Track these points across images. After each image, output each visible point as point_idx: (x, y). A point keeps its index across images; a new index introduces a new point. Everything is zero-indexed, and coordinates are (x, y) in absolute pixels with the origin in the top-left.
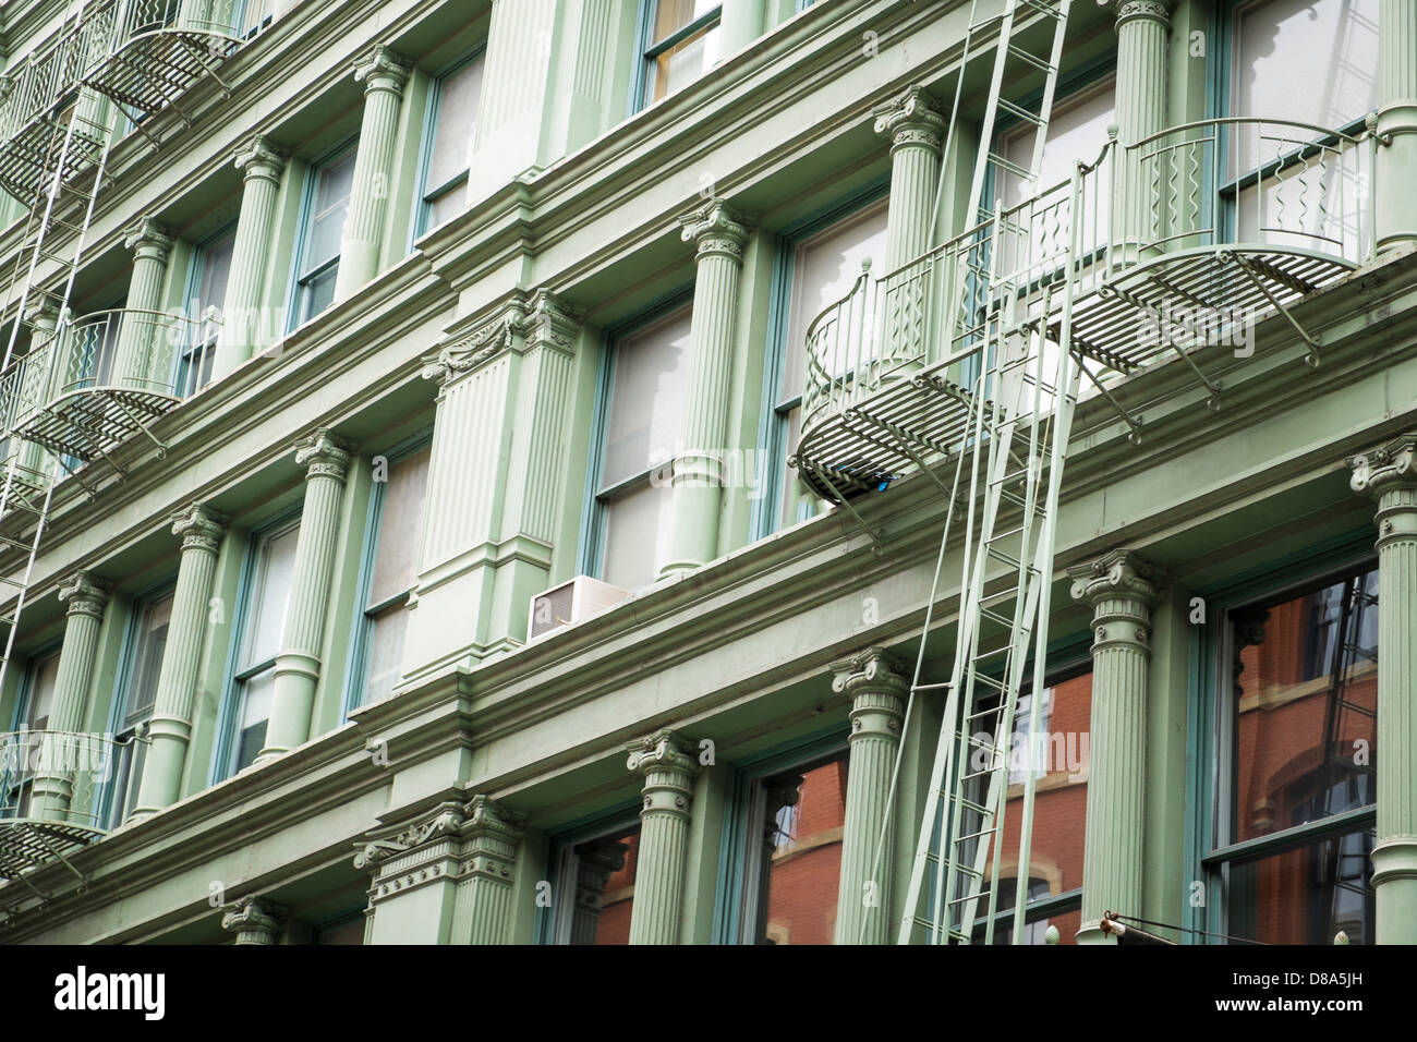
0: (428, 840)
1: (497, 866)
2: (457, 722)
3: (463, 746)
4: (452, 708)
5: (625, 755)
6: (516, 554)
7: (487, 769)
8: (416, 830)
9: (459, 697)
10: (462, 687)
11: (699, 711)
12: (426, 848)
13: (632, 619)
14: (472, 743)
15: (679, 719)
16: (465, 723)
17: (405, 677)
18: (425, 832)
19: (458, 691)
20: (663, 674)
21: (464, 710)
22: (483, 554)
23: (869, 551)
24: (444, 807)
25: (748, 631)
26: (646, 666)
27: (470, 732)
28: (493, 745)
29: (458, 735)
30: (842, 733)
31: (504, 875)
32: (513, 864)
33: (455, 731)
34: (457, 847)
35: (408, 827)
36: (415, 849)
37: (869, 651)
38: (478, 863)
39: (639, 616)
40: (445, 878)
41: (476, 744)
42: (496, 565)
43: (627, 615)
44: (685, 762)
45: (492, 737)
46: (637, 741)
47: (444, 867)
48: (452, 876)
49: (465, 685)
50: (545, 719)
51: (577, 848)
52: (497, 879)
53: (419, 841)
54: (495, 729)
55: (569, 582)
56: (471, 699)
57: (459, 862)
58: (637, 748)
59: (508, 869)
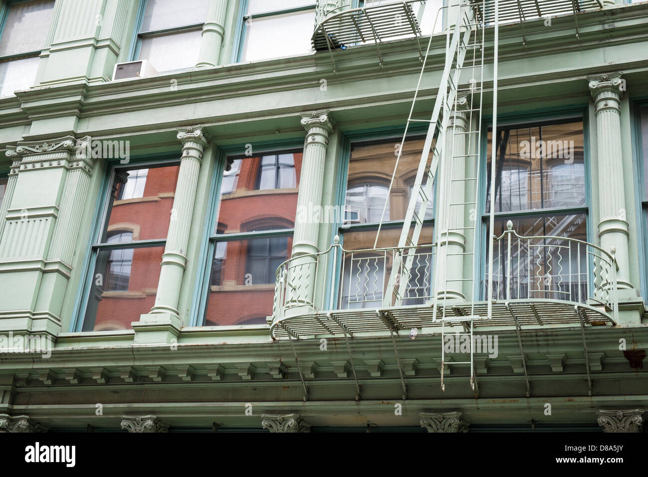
0: (55, 150)
1: (87, 167)
2: (77, 105)
3: (77, 116)
4: (78, 98)
5: (177, 132)
6: (109, 45)
7: (88, 127)
8: (47, 145)
9: (82, 95)
10: (84, 91)
11: (219, 121)
12: (53, 153)
13: (189, 79)
14: (80, 115)
15: (207, 123)
16: (80, 106)
17: (41, 83)
18: (53, 147)
19: (82, 92)
20: (197, 104)
21: (83, 100)
22: (92, 42)
23: (333, 72)
24: (69, 138)
25: (250, 94)
26: (189, 99)
27: (81, 111)
28: (92, 118)
29: (76, 110)
30: (302, 141)
31: (89, 171)
32: (93, 168)
33: (75, 108)
34: (69, 155)
35: (43, 143)
36: (45, 152)
37: (325, 110)
38: (81, 164)
39: (192, 78)
40: (64, 167)
41: (82, 116)
42: (96, 48)
43: (186, 77)
44: (205, 140)
45: (92, 115)
46: (184, 128)
47: (63, 163)
48: (67, 167)
49: (86, 90)
50: (125, 112)
51: (115, 169)
52: (86, 172)
53: (48, 150)
54: (95, 112)
55: (140, 61)
56: (86, 97)
57: (69, 162)
58: (182, 131)
59: (91, 170)
